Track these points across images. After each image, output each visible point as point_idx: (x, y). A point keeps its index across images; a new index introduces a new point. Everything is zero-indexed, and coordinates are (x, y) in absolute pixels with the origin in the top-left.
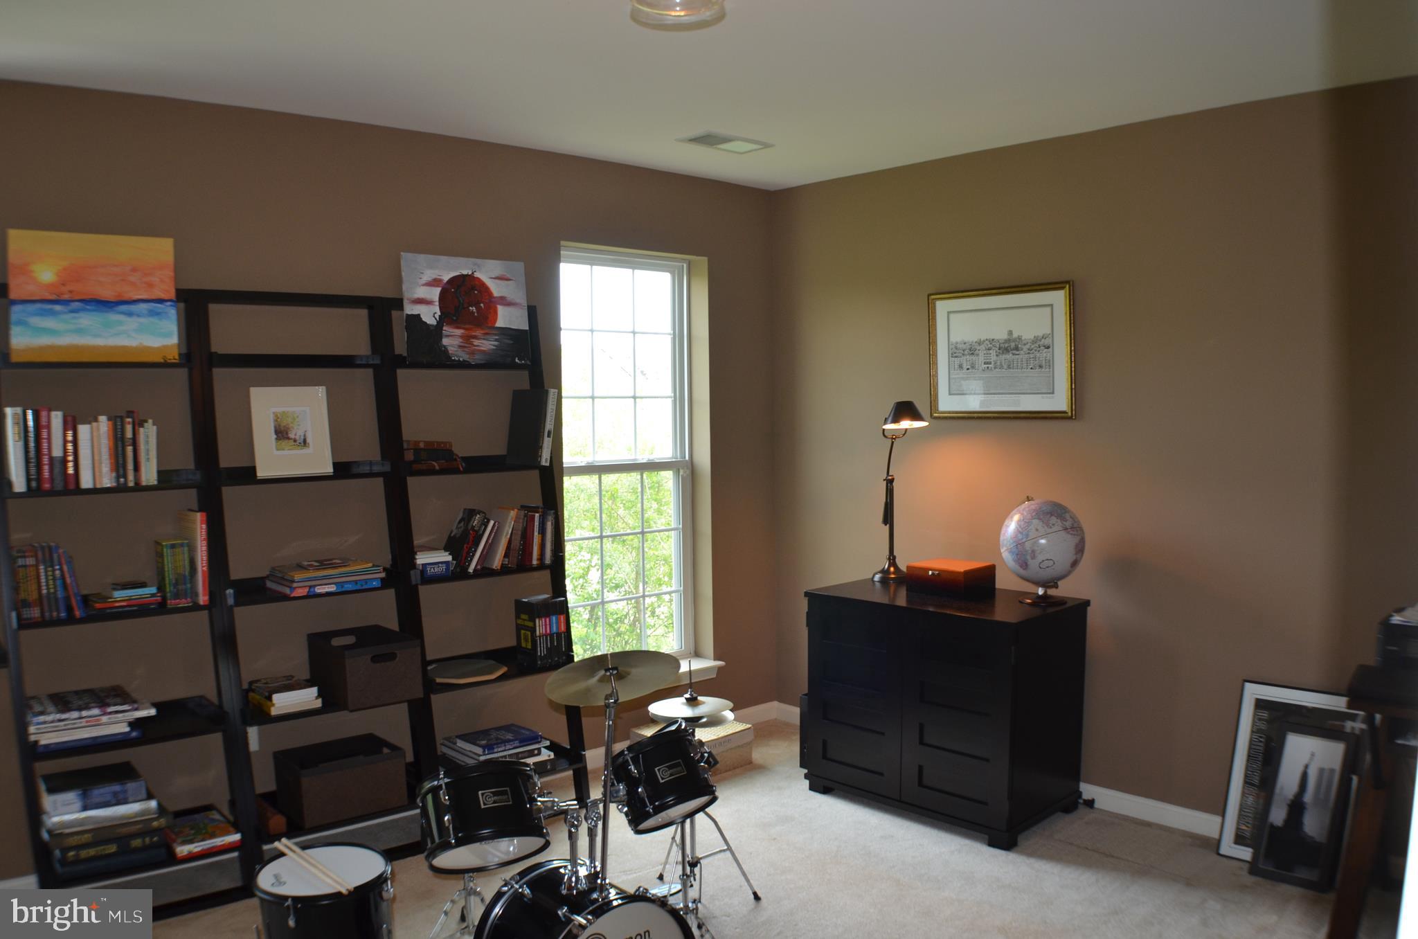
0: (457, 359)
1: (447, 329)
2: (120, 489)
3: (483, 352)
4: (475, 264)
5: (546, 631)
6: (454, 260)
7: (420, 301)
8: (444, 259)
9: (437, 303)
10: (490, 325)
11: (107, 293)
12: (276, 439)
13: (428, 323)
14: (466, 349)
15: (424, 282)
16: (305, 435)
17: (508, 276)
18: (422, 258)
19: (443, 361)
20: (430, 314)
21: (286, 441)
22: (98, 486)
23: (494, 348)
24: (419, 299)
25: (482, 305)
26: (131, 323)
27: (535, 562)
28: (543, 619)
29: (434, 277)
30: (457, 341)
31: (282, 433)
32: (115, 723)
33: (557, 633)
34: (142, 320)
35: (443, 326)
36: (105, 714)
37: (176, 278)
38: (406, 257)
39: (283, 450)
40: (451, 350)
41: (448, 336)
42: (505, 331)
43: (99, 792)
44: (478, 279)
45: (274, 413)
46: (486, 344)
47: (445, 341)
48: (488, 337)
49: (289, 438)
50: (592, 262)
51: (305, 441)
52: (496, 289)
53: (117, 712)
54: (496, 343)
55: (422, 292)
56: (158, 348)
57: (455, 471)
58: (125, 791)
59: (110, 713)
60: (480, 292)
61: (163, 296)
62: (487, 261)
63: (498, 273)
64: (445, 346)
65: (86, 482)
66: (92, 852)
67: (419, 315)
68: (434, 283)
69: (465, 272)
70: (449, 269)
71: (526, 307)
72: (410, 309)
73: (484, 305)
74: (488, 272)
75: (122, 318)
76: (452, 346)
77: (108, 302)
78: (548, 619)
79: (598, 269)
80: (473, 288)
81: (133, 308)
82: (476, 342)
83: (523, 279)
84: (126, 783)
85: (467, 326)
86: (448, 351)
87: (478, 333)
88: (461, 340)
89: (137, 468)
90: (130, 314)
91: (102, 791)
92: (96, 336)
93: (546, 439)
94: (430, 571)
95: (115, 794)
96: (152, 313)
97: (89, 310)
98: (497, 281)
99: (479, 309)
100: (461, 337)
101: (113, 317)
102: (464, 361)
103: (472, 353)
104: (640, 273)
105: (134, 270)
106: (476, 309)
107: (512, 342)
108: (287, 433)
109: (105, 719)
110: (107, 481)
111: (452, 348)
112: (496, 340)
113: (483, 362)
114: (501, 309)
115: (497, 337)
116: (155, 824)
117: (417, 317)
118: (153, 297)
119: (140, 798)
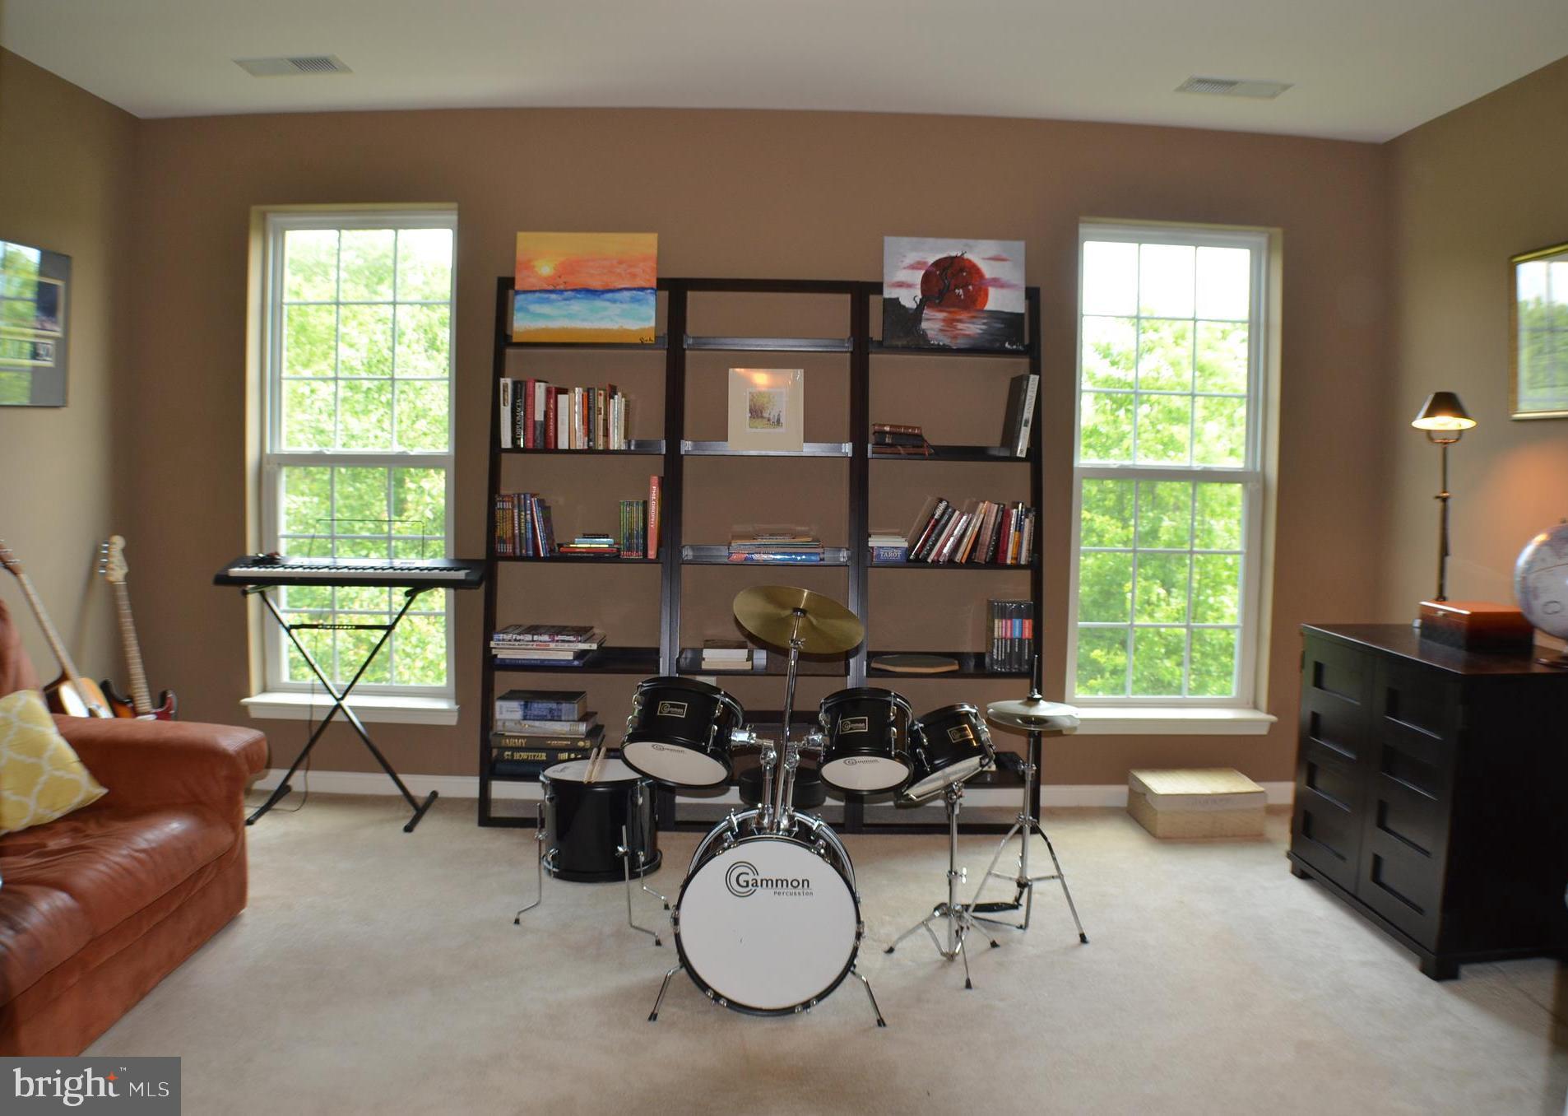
0: (936, 343)
1: (927, 313)
2: (590, 451)
3: (968, 336)
4: (966, 245)
5: (1006, 634)
6: (941, 242)
7: (900, 285)
8: (931, 241)
9: (919, 286)
10: (978, 308)
11: (596, 284)
12: (750, 417)
13: (907, 306)
14: (948, 333)
15: (906, 265)
16: (779, 415)
17: (1004, 256)
18: (905, 241)
19: (923, 346)
20: (909, 299)
21: (760, 420)
22: (572, 448)
23: (980, 332)
24: (898, 282)
25: (970, 287)
26: (615, 309)
27: (1009, 561)
28: (1004, 622)
29: (918, 259)
30: (938, 325)
31: (756, 412)
32: (563, 651)
33: (1019, 639)
34: (624, 306)
35: (924, 309)
36: (553, 641)
37: (658, 270)
38: (890, 241)
39: (757, 428)
40: (930, 334)
41: (928, 320)
42: (996, 315)
43: (539, 707)
44: (969, 261)
45: (750, 393)
46: (972, 328)
47: (924, 325)
48: (975, 320)
49: (762, 417)
50: (1140, 240)
51: (778, 421)
52: (988, 270)
53: (563, 641)
54: (984, 327)
55: (903, 275)
56: (637, 331)
57: (922, 456)
58: (561, 710)
59: (557, 641)
60: (969, 273)
61: (644, 284)
62: (980, 241)
63: (992, 253)
64: (923, 330)
65: (563, 444)
66: (524, 755)
67: (898, 299)
68: (914, 267)
69: (953, 254)
70: (934, 251)
71: (1024, 289)
72: (888, 293)
73: (973, 288)
74: (981, 254)
75: (607, 304)
76: (932, 329)
77: (596, 291)
78: (1009, 622)
79: (1147, 248)
80: (962, 270)
81: (617, 296)
82: (960, 326)
83: (1022, 259)
84: (561, 703)
85: (952, 309)
86: (927, 335)
87: (964, 316)
88: (942, 324)
89: (606, 434)
90: (614, 301)
91: (540, 705)
92: (584, 320)
93: (1023, 428)
94: (884, 555)
95: (551, 710)
96: (634, 300)
97: (579, 298)
98: (993, 262)
99: (966, 292)
100: (944, 320)
101: (598, 303)
102: (944, 345)
103: (955, 337)
104: (1204, 251)
105: (620, 262)
106: (964, 292)
107: (1002, 326)
108: (761, 413)
109: (552, 645)
110: (580, 443)
111: (932, 332)
112: (984, 324)
113: (967, 346)
114: (992, 292)
115: (985, 321)
116: (581, 744)
117: (896, 301)
118: (636, 286)
119: (571, 718)
